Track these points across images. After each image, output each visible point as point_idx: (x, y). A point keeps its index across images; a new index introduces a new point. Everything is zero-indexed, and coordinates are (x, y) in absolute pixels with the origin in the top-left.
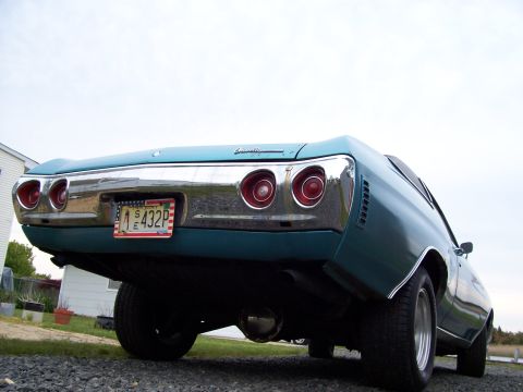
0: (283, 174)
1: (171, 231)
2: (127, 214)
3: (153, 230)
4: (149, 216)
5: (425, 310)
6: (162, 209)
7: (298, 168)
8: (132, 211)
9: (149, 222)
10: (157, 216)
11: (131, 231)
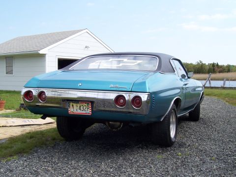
0: (128, 97)
1: (91, 113)
2: (73, 106)
3: (84, 112)
4: (82, 107)
5: (174, 120)
6: (86, 105)
7: (133, 95)
8: (75, 105)
9: (82, 109)
10: (85, 108)
11: (75, 111)
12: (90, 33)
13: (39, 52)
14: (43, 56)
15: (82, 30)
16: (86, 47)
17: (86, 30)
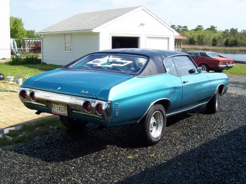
1: (67, 114)
3: (62, 113)
6: (64, 107)
8: (56, 106)
9: (61, 110)
10: (63, 109)
11: (56, 111)
12: (146, 10)
13: (92, 30)
14: (97, 34)
15: (137, 7)
16: (141, 24)
17: (142, 7)
